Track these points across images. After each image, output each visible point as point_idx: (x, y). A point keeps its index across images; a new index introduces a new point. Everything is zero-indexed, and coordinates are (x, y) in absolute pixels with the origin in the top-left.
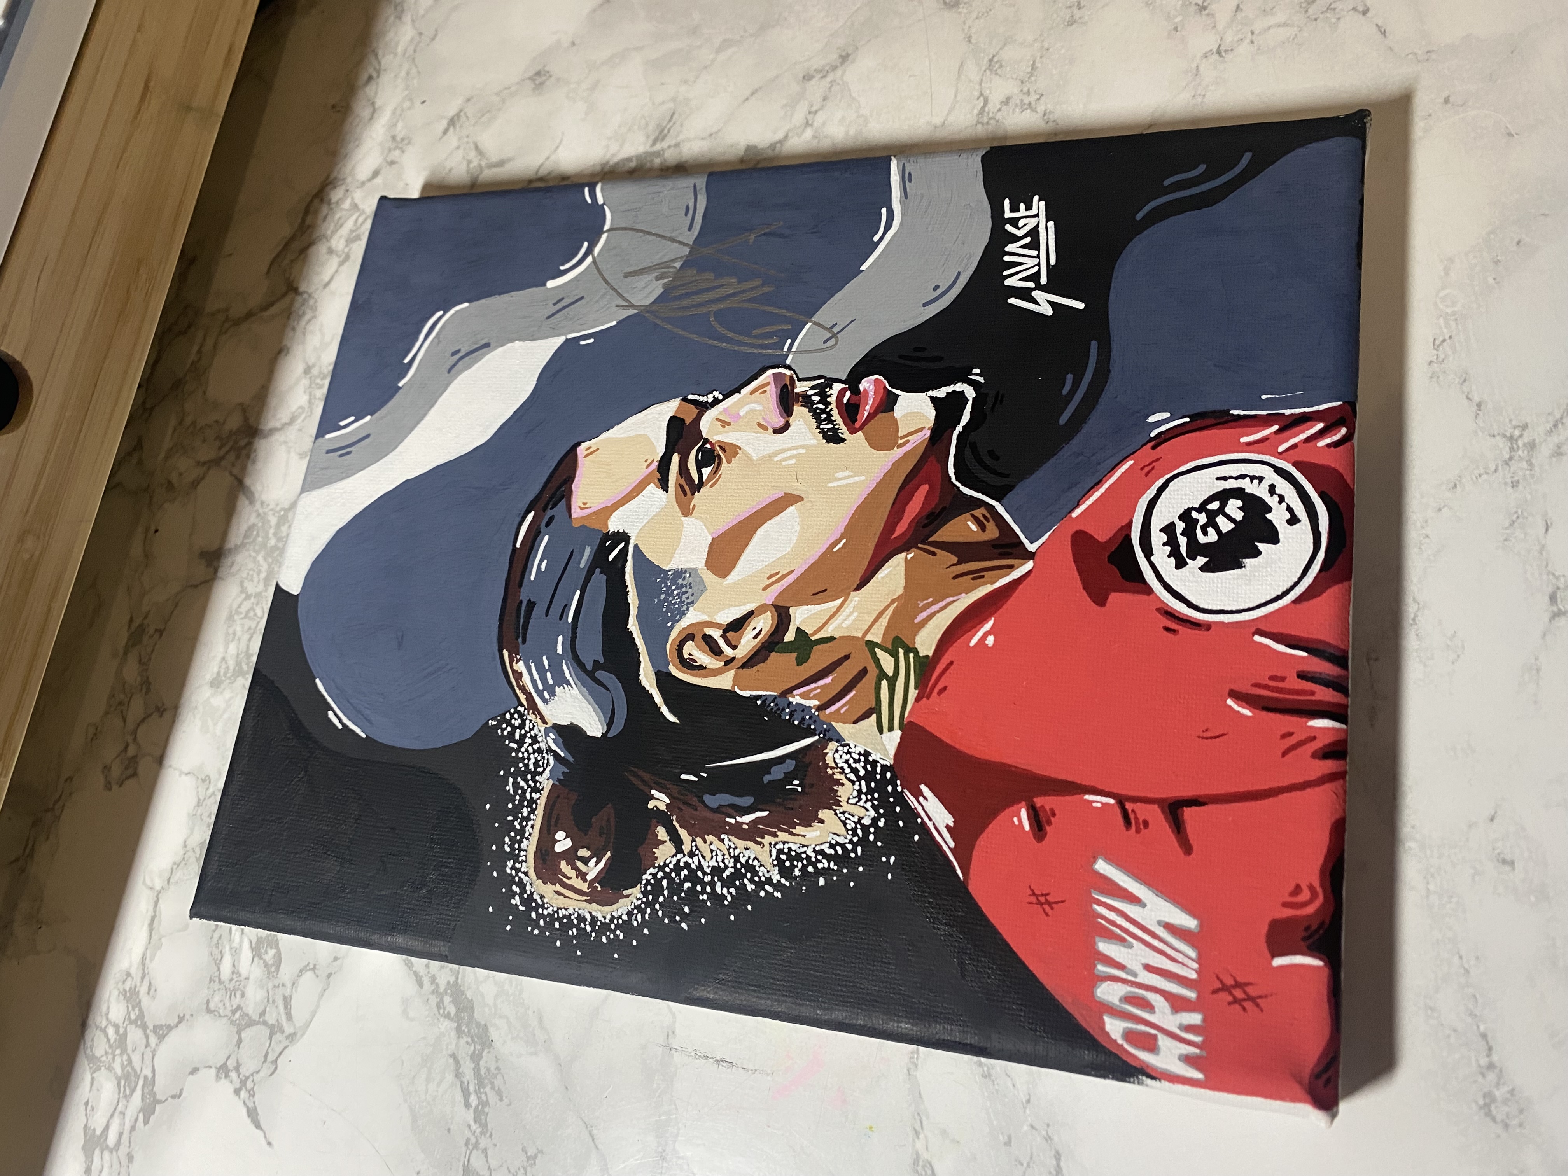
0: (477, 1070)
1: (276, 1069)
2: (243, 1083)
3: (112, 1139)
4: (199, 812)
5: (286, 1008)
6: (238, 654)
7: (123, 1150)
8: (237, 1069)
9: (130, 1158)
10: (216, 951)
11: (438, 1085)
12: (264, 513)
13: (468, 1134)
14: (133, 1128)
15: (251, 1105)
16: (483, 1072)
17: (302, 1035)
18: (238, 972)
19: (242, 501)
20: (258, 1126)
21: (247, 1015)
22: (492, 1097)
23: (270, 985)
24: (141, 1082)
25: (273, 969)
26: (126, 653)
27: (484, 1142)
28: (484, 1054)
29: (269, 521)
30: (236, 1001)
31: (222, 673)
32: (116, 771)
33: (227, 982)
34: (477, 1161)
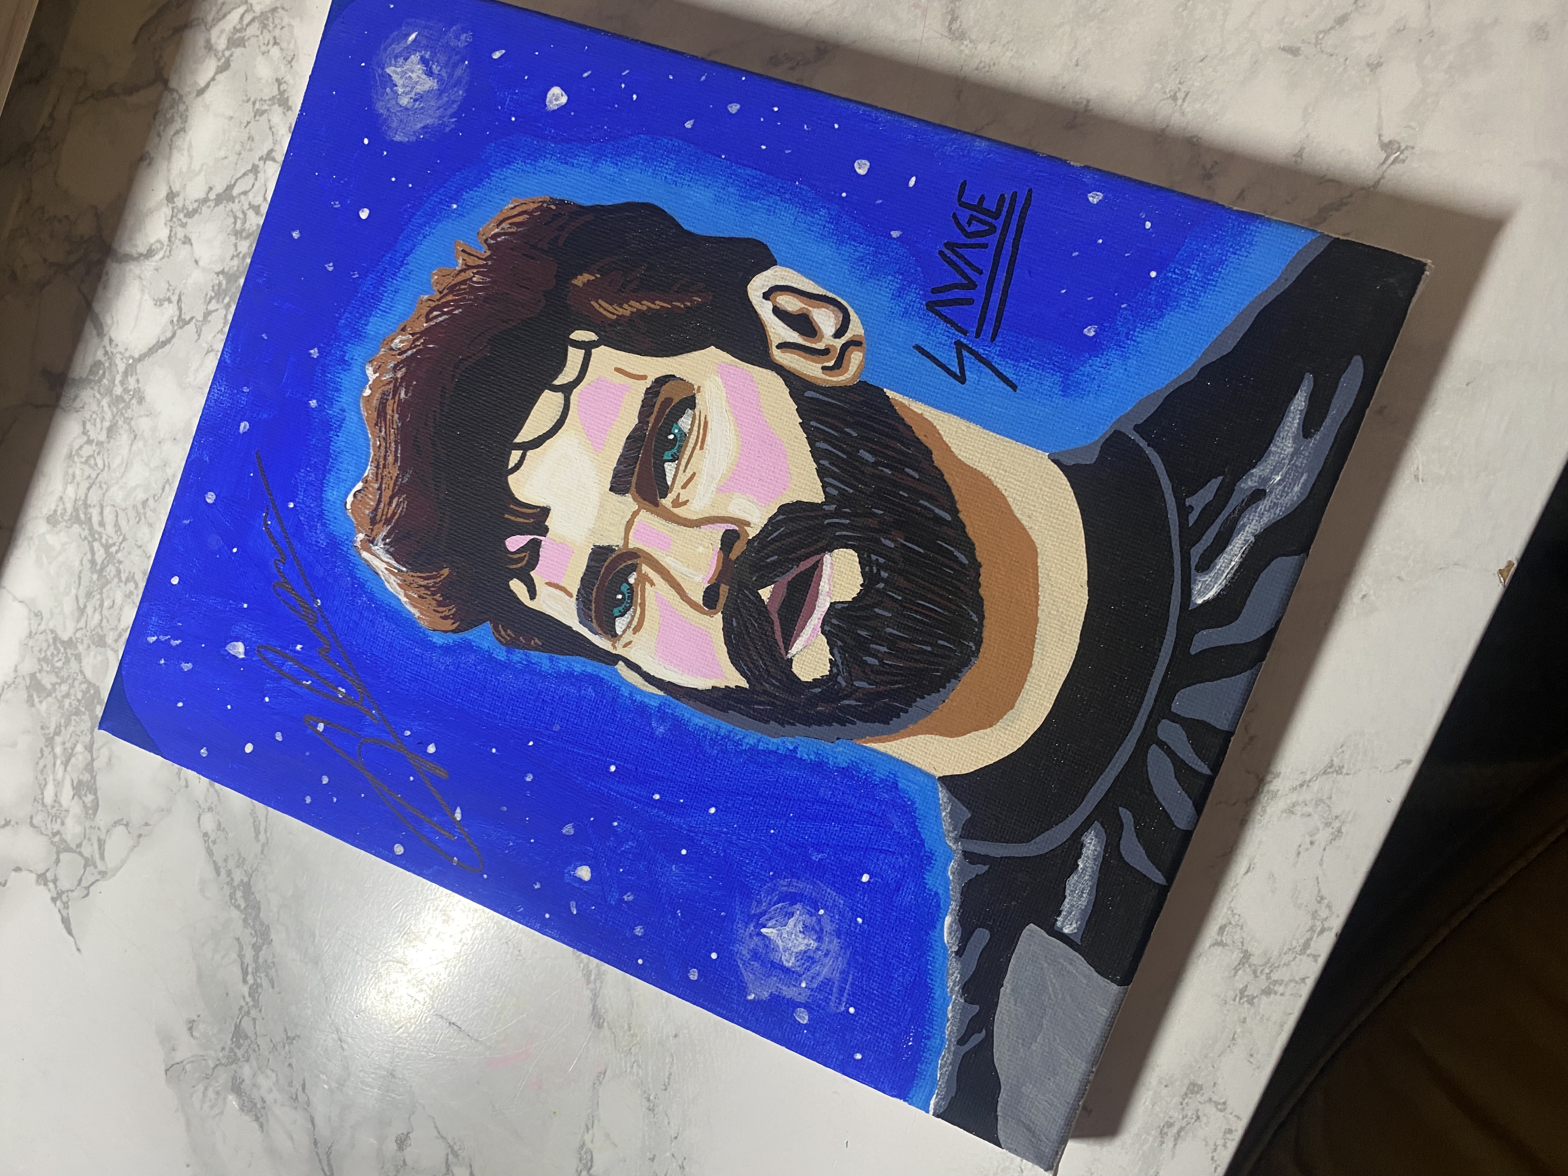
0: (256, 958)
1: (87, 895)
2: (60, 894)
4: (30, 644)
5: (100, 848)
6: (76, 500)
8: (55, 881)
10: (40, 777)
11: (223, 957)
12: (112, 353)
13: (243, 1003)
15: (65, 915)
16: (261, 960)
17: (113, 875)
18: (59, 803)
19: (90, 330)
20: (70, 933)
21: (66, 842)
22: (265, 983)
23: (88, 824)
25: (91, 812)
27: (253, 1013)
28: (264, 947)
29: (116, 365)
30: (57, 827)
31: (59, 513)
33: (49, 808)
34: (246, 1024)
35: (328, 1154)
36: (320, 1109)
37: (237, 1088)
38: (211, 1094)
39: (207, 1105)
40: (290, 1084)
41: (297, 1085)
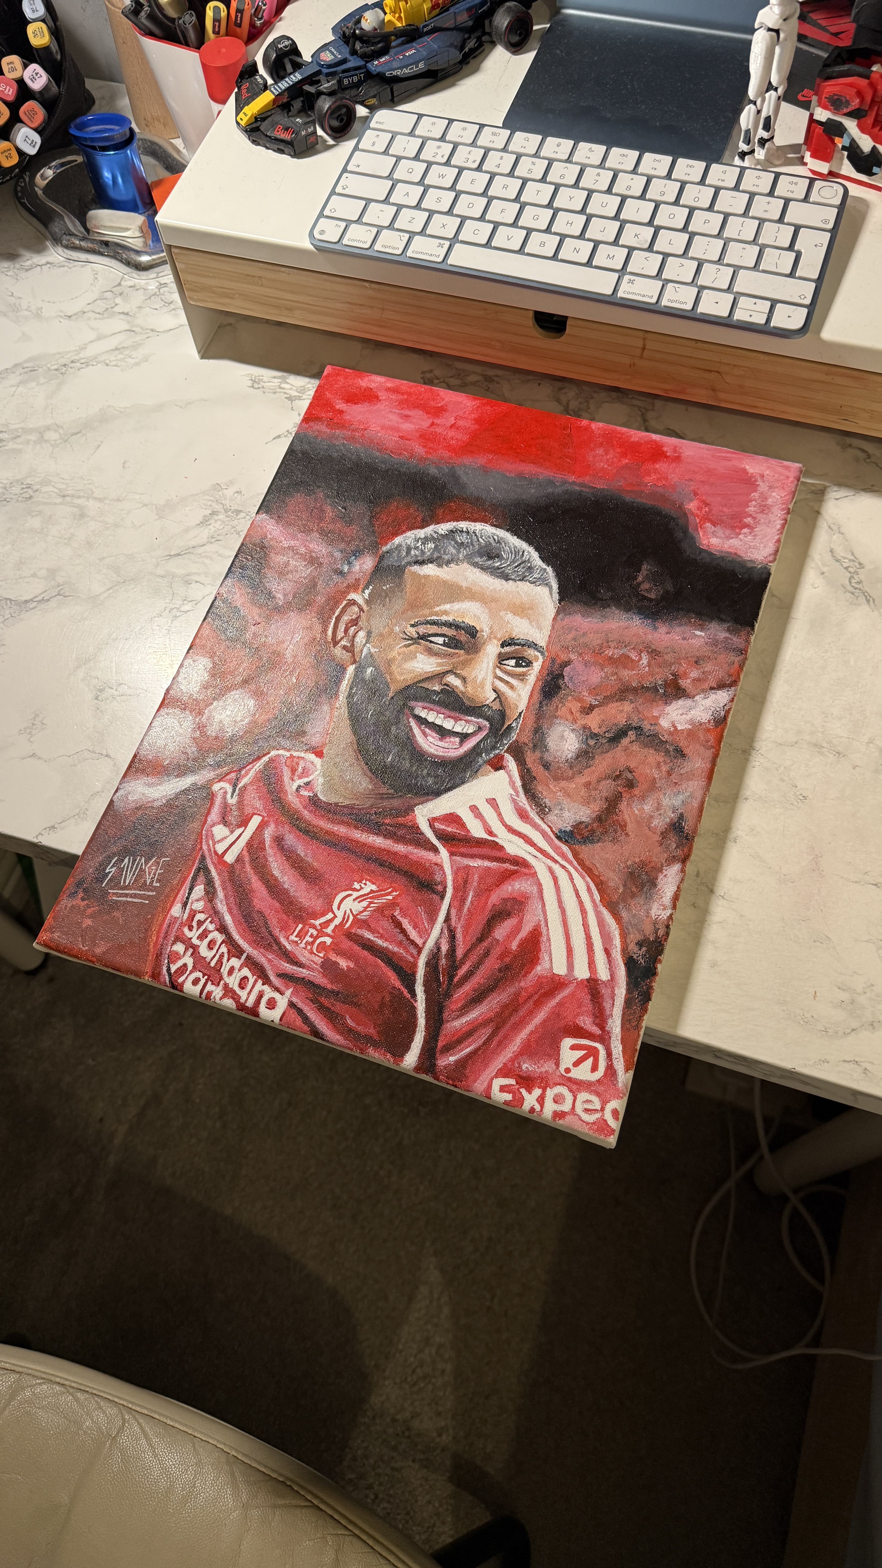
3: (283, 385)
7: (279, 390)
9: (275, 393)
14: (285, 393)
20: (274, 439)
24: (300, 395)
26: (482, 375)
32: (428, 375)
34: (242, 515)
35: (190, 553)
36: (207, 548)
37: (213, 513)
38: (211, 502)
39: (204, 502)
40: (218, 535)
41: (219, 538)
